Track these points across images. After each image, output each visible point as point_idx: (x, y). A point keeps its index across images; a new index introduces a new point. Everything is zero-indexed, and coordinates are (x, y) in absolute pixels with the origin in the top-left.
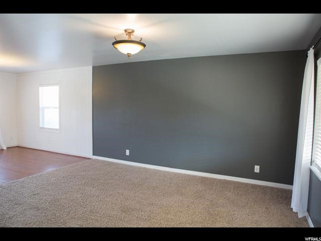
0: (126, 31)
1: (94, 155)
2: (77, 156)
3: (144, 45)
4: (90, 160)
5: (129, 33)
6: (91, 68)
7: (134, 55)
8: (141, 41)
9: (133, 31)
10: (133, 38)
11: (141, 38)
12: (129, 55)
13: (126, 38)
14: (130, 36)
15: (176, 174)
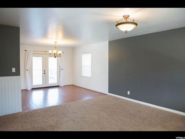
0: (124, 17)
1: (109, 92)
2: (100, 93)
3: (136, 24)
4: (106, 96)
5: (126, 17)
6: (108, 42)
7: (130, 31)
8: (134, 22)
9: (129, 16)
10: (128, 20)
11: (134, 20)
12: (126, 32)
13: (124, 21)
14: (127, 19)
15: (161, 110)
